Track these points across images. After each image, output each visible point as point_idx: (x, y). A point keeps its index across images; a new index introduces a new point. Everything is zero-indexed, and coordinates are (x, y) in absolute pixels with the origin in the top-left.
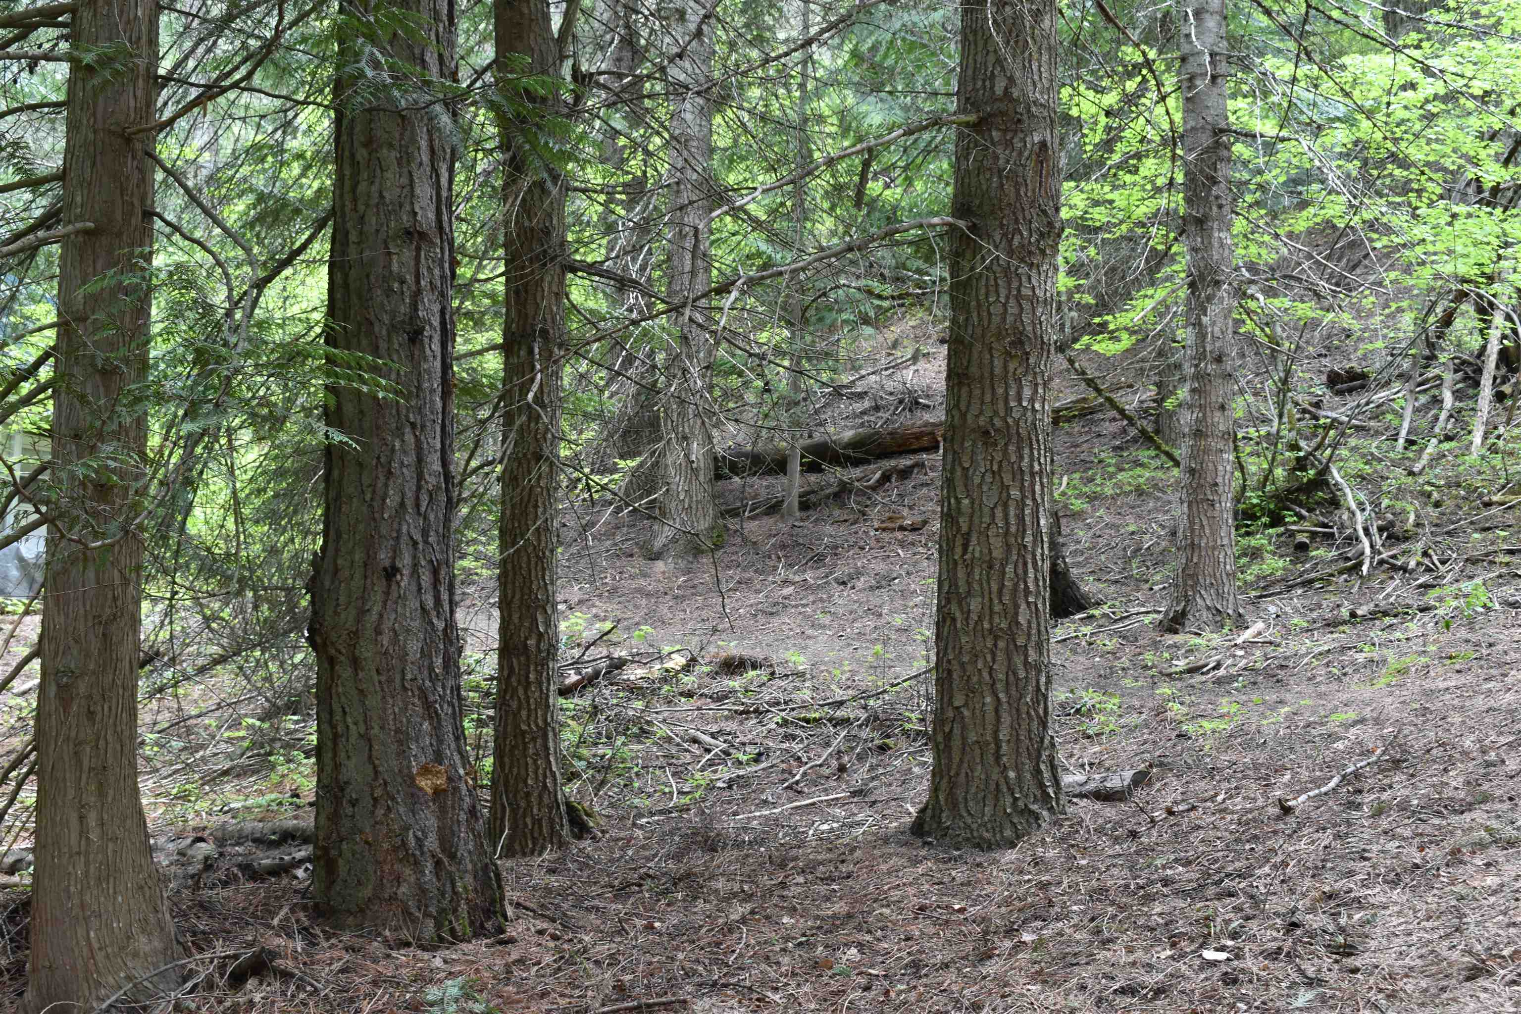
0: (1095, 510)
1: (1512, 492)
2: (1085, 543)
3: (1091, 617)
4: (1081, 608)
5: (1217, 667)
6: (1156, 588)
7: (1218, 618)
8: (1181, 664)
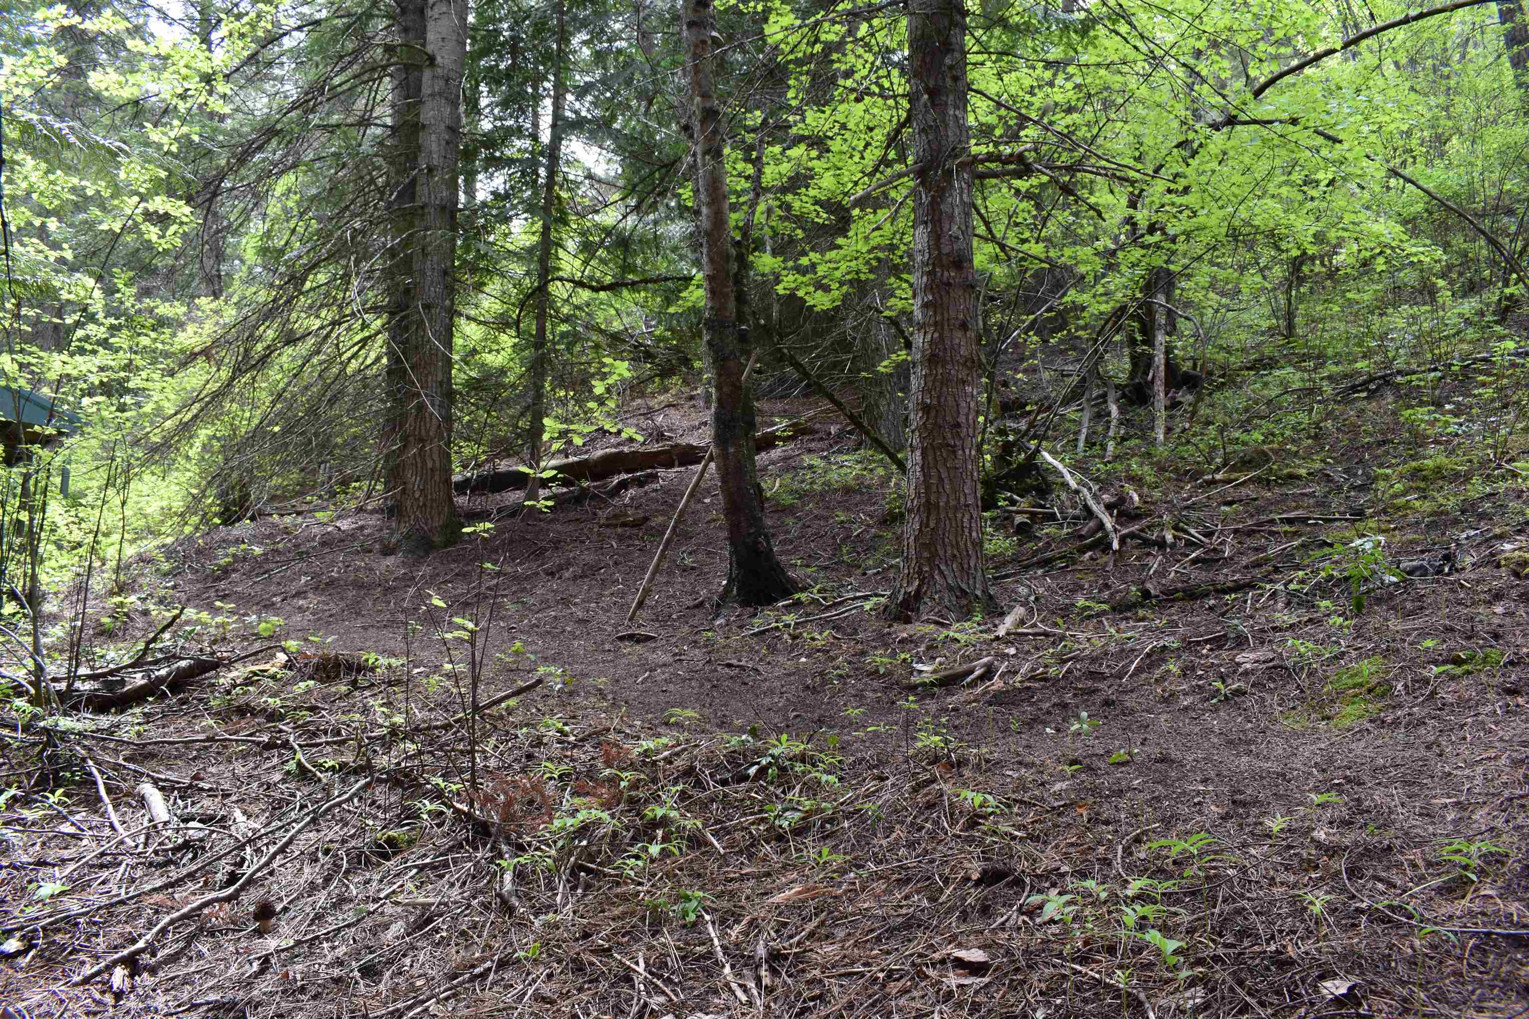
0: (804, 505)
1: (1233, 469)
2: (794, 533)
3: (798, 604)
4: (786, 593)
5: (988, 674)
6: (870, 572)
7: (965, 602)
8: (926, 670)
